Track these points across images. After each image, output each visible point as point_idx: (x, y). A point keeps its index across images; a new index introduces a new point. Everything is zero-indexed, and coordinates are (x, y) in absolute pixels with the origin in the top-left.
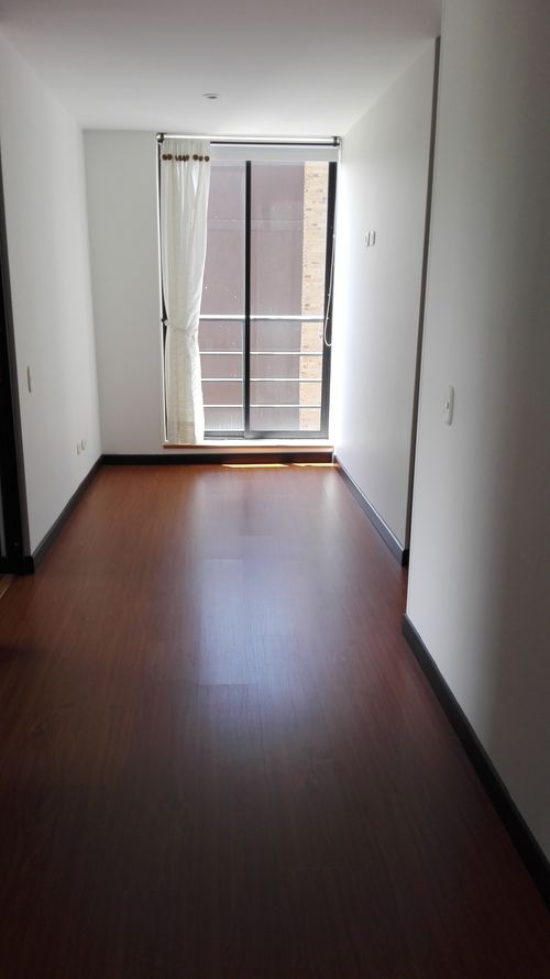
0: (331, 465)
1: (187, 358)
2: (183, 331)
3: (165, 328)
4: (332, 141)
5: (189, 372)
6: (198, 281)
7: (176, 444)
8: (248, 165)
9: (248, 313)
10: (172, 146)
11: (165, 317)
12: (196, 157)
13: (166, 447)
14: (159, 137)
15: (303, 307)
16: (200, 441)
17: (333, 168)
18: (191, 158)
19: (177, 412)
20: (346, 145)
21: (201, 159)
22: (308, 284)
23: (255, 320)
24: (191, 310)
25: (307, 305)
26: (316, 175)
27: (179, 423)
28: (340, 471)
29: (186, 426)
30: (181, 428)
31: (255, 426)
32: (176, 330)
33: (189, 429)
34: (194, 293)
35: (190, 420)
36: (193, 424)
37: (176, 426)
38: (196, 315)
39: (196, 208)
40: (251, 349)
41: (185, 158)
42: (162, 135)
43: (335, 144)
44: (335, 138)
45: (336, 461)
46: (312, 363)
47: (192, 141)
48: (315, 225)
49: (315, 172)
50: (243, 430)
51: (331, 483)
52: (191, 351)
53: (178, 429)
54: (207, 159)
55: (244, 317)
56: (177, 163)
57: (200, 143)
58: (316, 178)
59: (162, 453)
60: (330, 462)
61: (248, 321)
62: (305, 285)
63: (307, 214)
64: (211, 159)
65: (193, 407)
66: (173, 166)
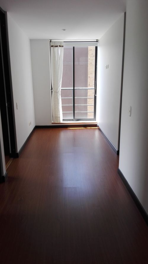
0: (97, 128)
2: (57, 92)
3: (52, 92)
4: (96, 41)
5: (58, 103)
6: (60, 79)
7: (55, 122)
8: (74, 48)
9: (74, 87)
10: (53, 43)
11: (52, 89)
12: (60, 46)
13: (52, 123)
14: (50, 41)
15: (88, 85)
16: (62, 122)
17: (96, 48)
18: (58, 47)
19: (55, 114)
20: (100, 42)
21: (61, 46)
23: (76, 89)
25: (89, 85)
26: (91, 50)
27: (56, 117)
28: (99, 129)
29: (58, 118)
30: (56, 118)
31: (76, 117)
32: (55, 92)
35: (59, 116)
37: (55, 118)
38: (60, 88)
39: (60, 60)
40: (75, 97)
41: (57, 46)
42: (51, 40)
43: (97, 42)
44: (97, 40)
45: (98, 127)
46: (91, 100)
47: (59, 42)
48: (91, 63)
49: (91, 49)
50: (73, 118)
51: (97, 133)
54: (63, 46)
55: (73, 88)
58: (91, 51)
59: (51, 125)
60: (96, 127)
61: (74, 89)
62: (89, 79)
63: (89, 60)
64: (64, 46)
65: (59, 112)
66: (54, 49)
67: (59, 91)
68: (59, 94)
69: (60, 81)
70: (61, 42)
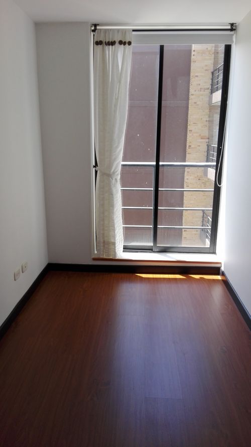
0: (219, 277)
1: (111, 194)
2: (108, 176)
3: (96, 172)
4: (229, 27)
5: (111, 205)
6: (120, 138)
7: (101, 257)
8: (162, 48)
9: (158, 161)
10: (102, 34)
11: (96, 165)
12: (121, 43)
13: (94, 259)
14: (93, 28)
15: (187, 147)
17: (228, 49)
18: (117, 44)
19: (103, 234)
20: (240, 30)
21: (125, 43)
22: (191, 134)
23: (163, 165)
24: (115, 159)
25: (190, 146)
26: (197, 76)
27: (104, 242)
28: (226, 283)
29: (108, 244)
30: (106, 246)
31: (160, 245)
32: (103, 174)
33: (112, 247)
34: (117, 147)
35: (113, 241)
36: (114, 244)
37: (102, 245)
38: (119, 162)
39: (120, 82)
41: (113, 43)
42: (95, 25)
43: (232, 30)
44: (232, 25)
45: (223, 274)
47: (118, 30)
48: (195, 103)
50: (152, 244)
51: (218, 292)
52: (114, 190)
53: (104, 246)
54: (130, 43)
55: (154, 163)
56: (107, 47)
57: (124, 31)
58: (196, 78)
59: (90, 264)
60: (218, 274)
61: (157, 166)
62: (189, 134)
63: (191, 97)
64: (132, 44)
65: (114, 230)
66: (103, 50)
67: (114, 173)
68: (116, 179)
69: (119, 143)
70: (124, 32)
